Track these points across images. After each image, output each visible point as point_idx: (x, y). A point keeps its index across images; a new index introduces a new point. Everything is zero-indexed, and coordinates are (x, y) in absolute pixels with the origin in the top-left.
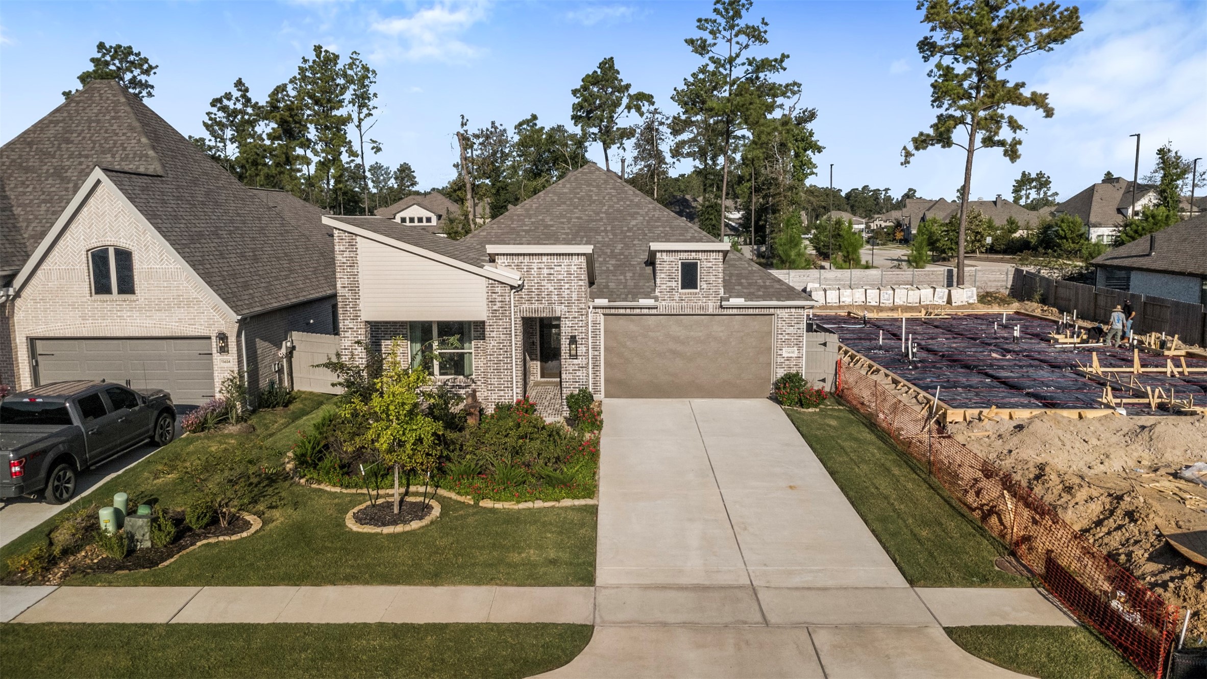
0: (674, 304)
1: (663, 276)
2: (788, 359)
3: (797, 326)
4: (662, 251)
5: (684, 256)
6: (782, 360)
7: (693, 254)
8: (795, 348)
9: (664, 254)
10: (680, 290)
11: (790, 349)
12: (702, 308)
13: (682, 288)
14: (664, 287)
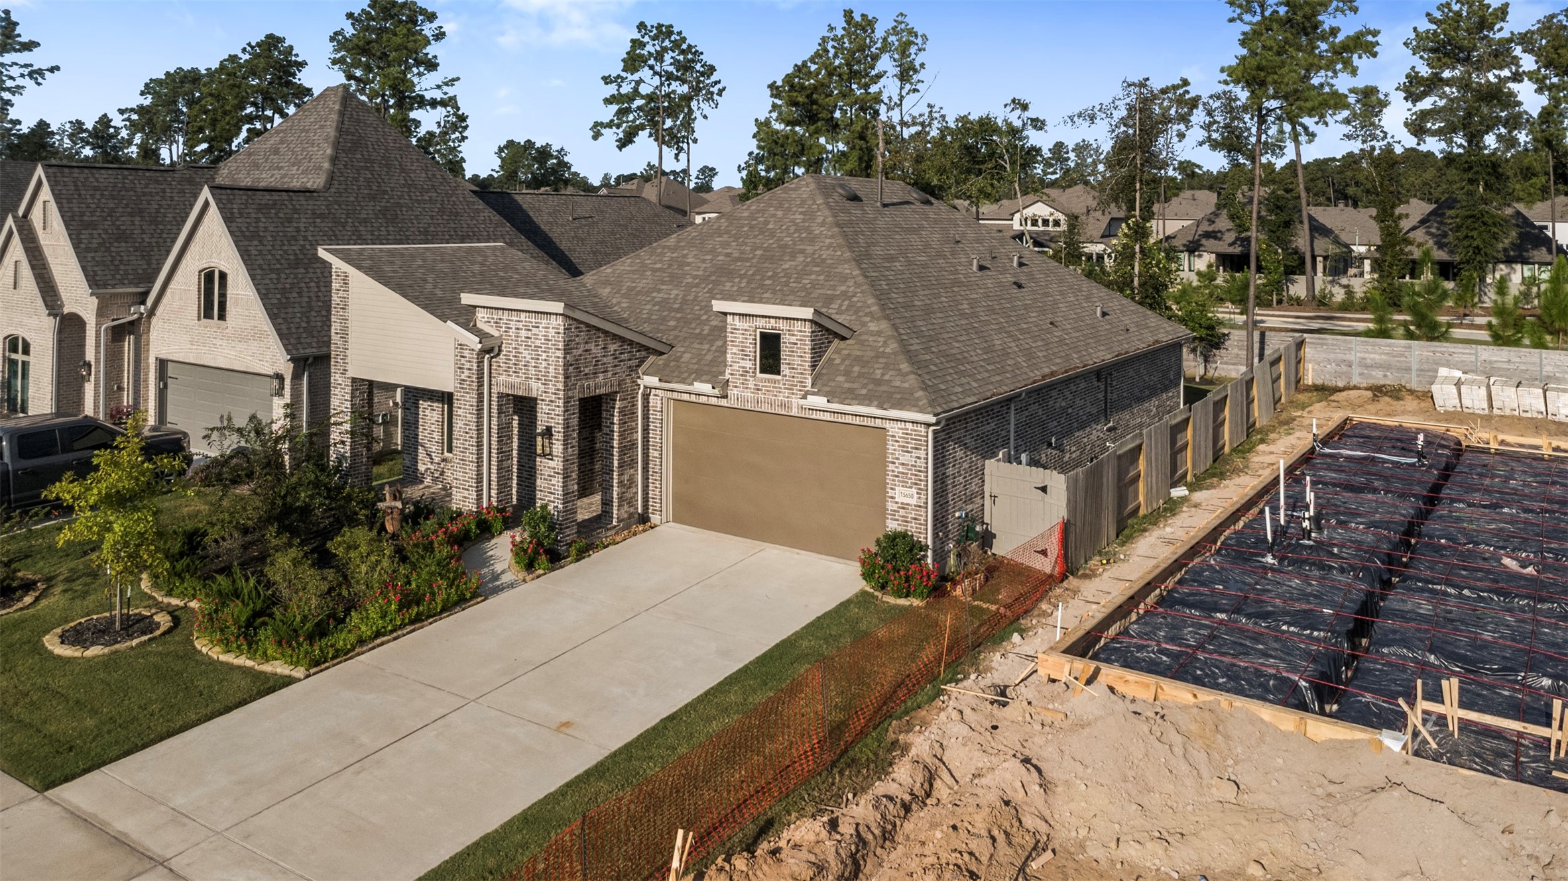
0: (748, 394)
1: (735, 350)
2: (904, 506)
3: (915, 453)
4: (734, 314)
5: (761, 323)
6: (895, 507)
7: (773, 321)
8: (914, 491)
9: (737, 318)
10: (759, 375)
11: (907, 491)
12: (783, 405)
13: (762, 372)
14: (736, 366)
